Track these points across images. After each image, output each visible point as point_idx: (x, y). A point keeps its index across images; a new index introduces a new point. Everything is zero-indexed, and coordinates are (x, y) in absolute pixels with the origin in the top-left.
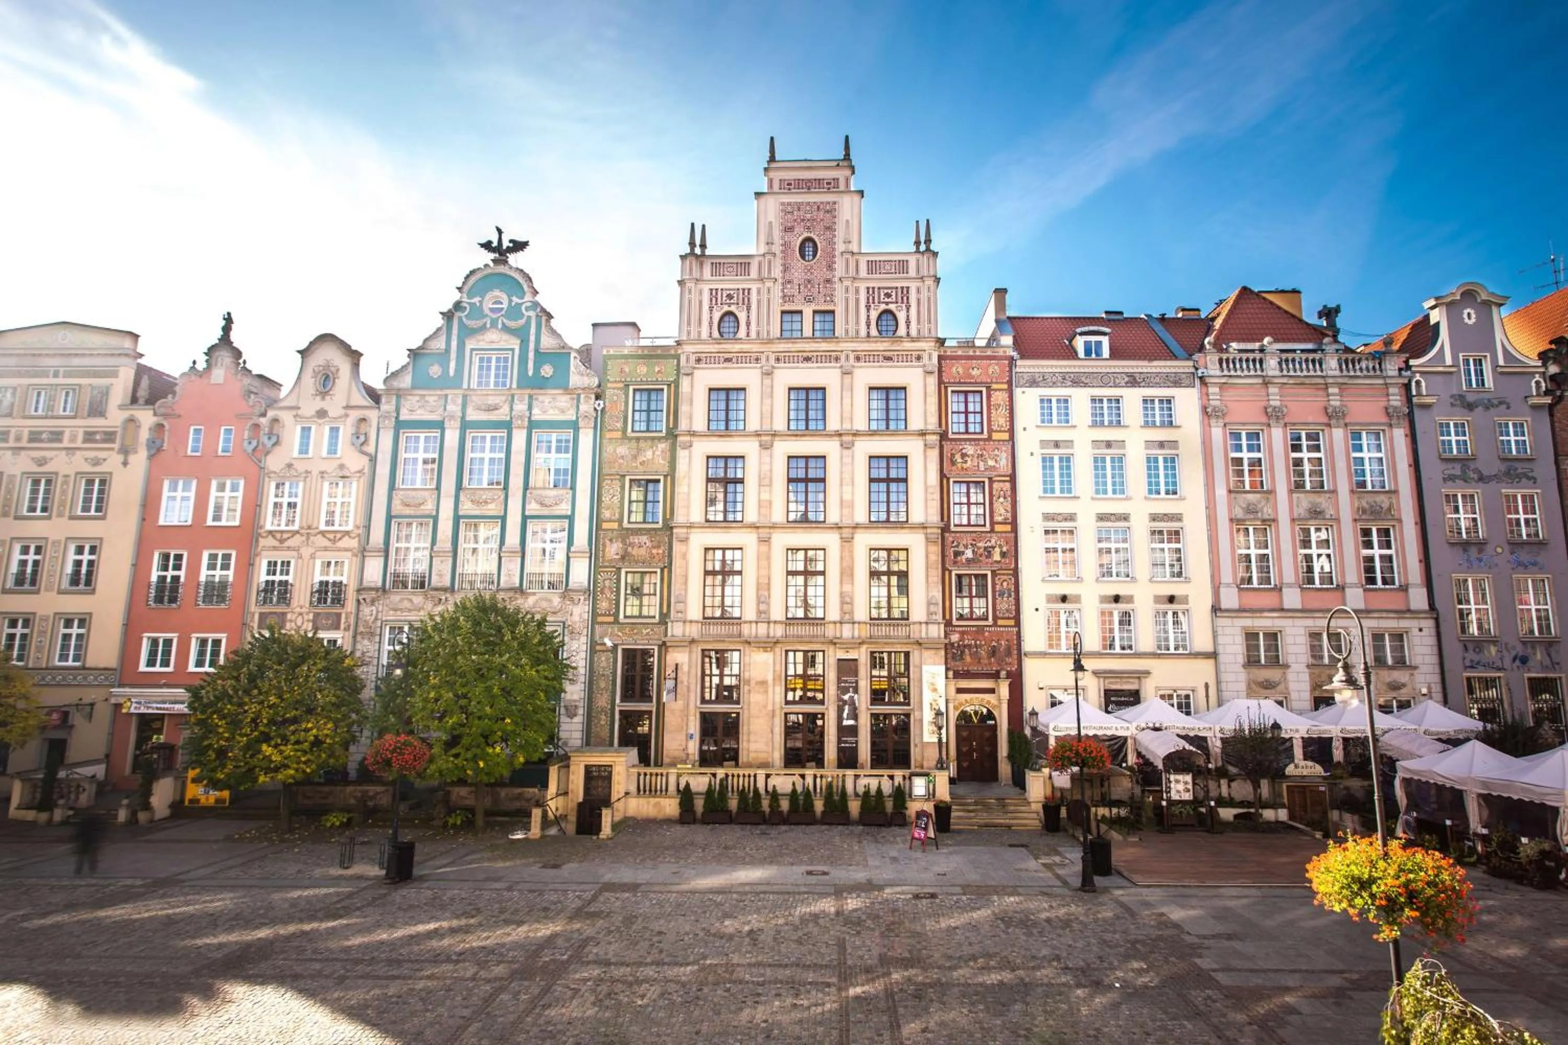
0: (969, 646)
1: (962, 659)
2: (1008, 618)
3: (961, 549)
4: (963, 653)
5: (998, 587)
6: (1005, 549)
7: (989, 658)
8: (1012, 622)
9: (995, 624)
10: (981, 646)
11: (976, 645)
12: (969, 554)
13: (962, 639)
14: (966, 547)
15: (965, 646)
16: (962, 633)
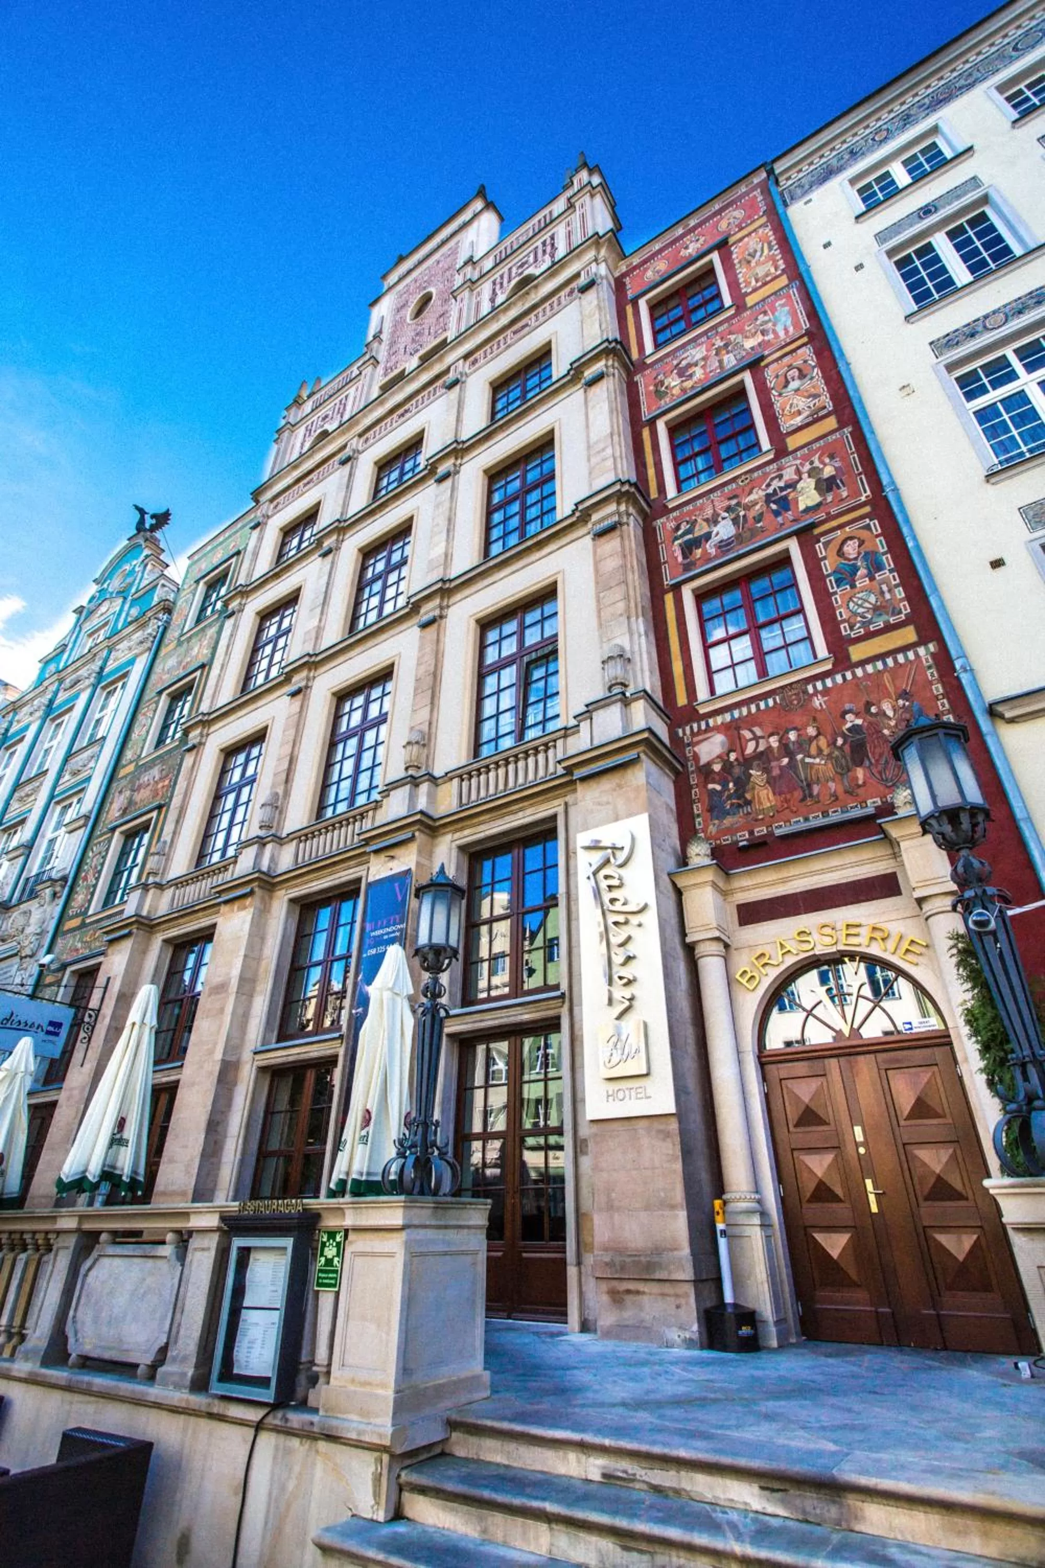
0: (764, 758)
1: (742, 800)
2: (889, 628)
3: (701, 529)
4: (743, 783)
5: (828, 567)
6: (828, 471)
7: (843, 771)
8: (909, 634)
9: (841, 661)
10: (804, 744)
11: (786, 749)
12: (725, 530)
13: (735, 743)
14: (714, 520)
15: (747, 762)
16: (732, 730)
